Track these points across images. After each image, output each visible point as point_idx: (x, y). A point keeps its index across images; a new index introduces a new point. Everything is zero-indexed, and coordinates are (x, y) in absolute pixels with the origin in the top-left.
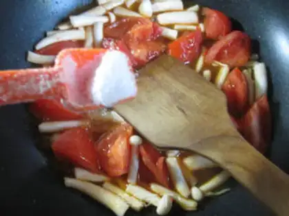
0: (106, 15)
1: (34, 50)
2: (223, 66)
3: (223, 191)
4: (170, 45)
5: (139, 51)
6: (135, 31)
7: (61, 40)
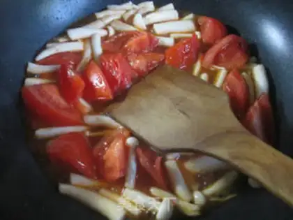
0: (106, 28)
1: (34, 61)
2: (220, 70)
3: (229, 197)
4: (167, 52)
5: (138, 61)
6: (132, 44)
7: (60, 51)
